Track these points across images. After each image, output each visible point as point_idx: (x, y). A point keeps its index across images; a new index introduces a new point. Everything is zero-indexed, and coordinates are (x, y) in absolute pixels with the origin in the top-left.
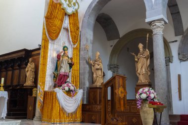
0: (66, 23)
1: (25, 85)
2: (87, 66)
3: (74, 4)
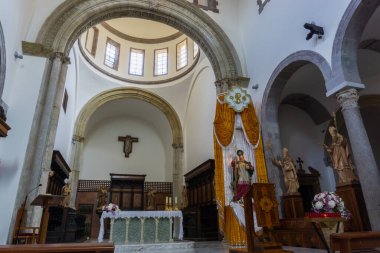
0: (239, 122)
2: (276, 168)
3: (244, 98)
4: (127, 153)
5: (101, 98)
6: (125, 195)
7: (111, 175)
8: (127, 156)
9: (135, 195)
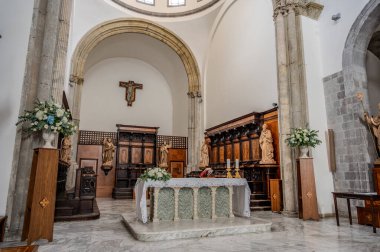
1: (261, 163)
4: (130, 101)
5: (102, 30)
6: (134, 150)
7: (117, 126)
8: (130, 105)
9: (146, 150)
